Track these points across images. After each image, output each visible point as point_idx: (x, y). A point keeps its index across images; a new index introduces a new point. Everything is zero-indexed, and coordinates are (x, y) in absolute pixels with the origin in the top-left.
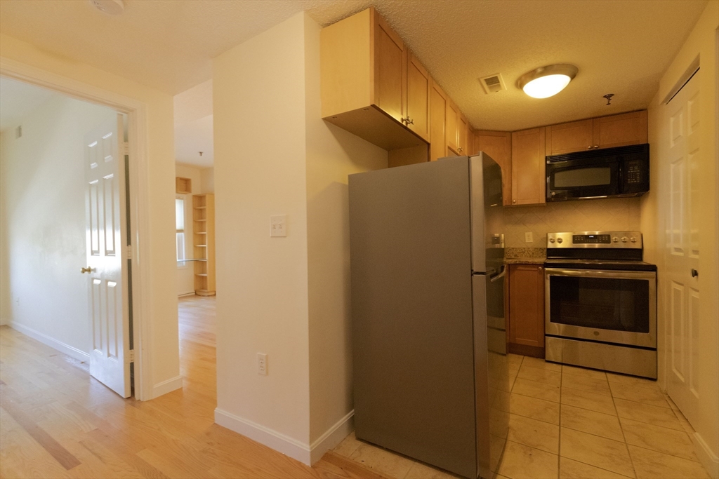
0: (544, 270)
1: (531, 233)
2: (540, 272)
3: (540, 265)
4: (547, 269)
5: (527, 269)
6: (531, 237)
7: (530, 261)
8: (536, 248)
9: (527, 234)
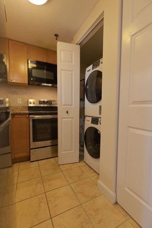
0: (29, 116)
1: (20, 99)
2: (27, 118)
3: (27, 114)
4: (30, 116)
5: (20, 116)
6: (20, 101)
7: (22, 112)
8: (23, 107)
9: (18, 99)
